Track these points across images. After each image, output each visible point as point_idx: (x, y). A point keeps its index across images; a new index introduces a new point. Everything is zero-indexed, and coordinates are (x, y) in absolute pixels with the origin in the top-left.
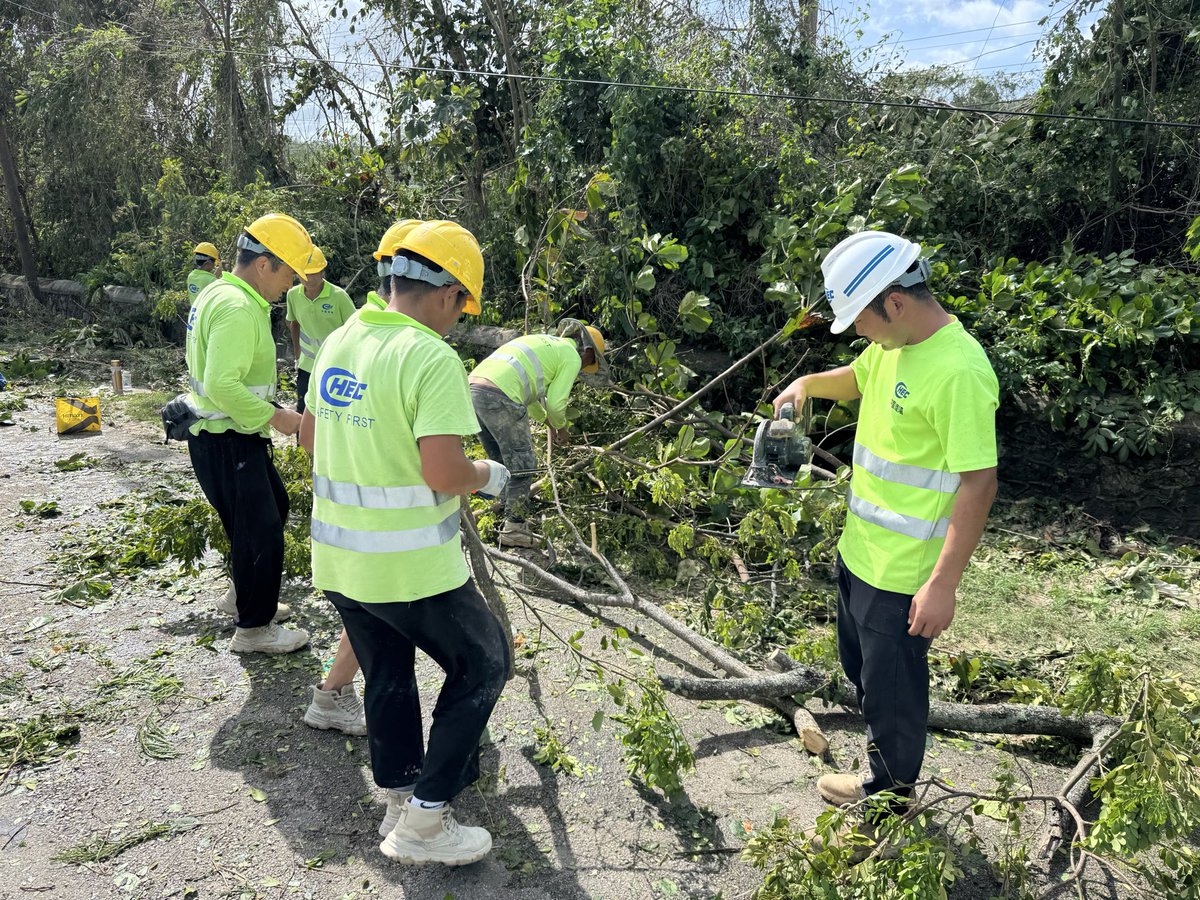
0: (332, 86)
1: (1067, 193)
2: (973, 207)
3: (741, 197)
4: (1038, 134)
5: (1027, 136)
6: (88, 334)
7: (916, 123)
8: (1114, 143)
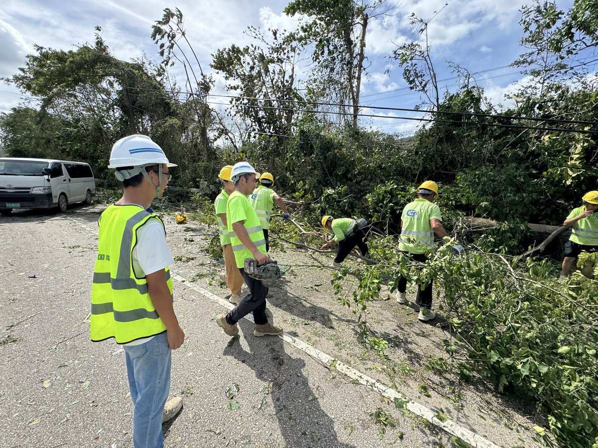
0: (227, 134)
1: (425, 168)
2: (402, 170)
3: (346, 166)
4: (417, 153)
5: (414, 153)
6: (165, 199)
7: (386, 149)
8: (436, 156)
